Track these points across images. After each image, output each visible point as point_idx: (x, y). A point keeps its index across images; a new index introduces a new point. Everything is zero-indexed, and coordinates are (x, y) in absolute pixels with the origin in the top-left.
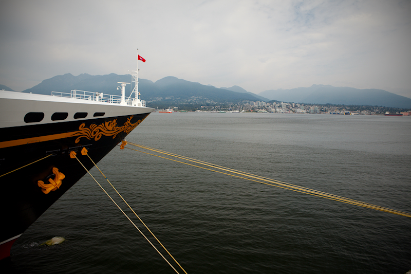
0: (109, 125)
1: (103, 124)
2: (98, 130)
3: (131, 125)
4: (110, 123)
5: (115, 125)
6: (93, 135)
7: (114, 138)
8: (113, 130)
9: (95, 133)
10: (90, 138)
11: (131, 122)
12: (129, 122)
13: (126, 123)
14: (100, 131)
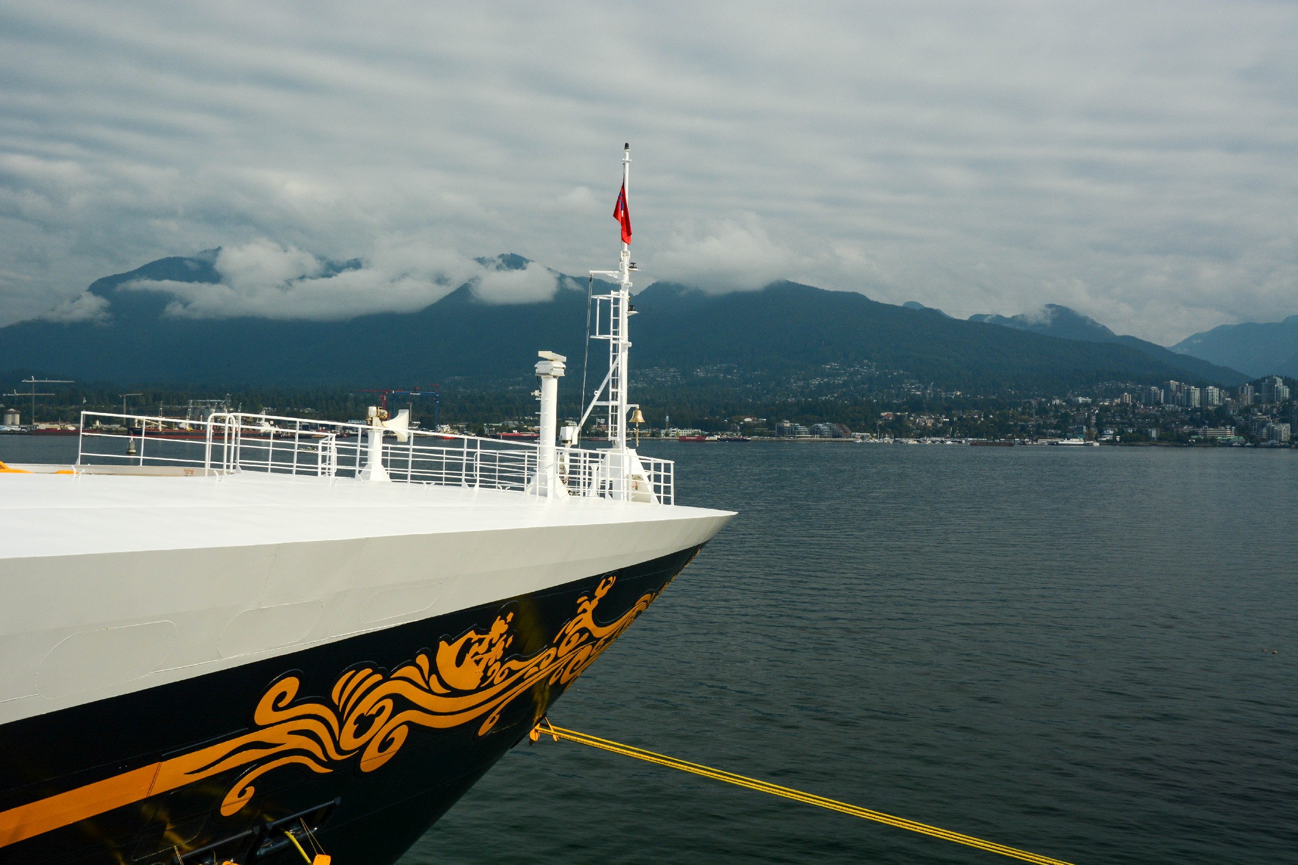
0: (459, 661)
1: (422, 660)
2: (389, 704)
3: (600, 632)
4: (468, 645)
5: (498, 651)
6: (349, 742)
7: (485, 728)
8: (485, 682)
9: (364, 723)
10: (329, 763)
11: (602, 616)
12: (586, 620)
13: (571, 628)
14: (401, 703)
